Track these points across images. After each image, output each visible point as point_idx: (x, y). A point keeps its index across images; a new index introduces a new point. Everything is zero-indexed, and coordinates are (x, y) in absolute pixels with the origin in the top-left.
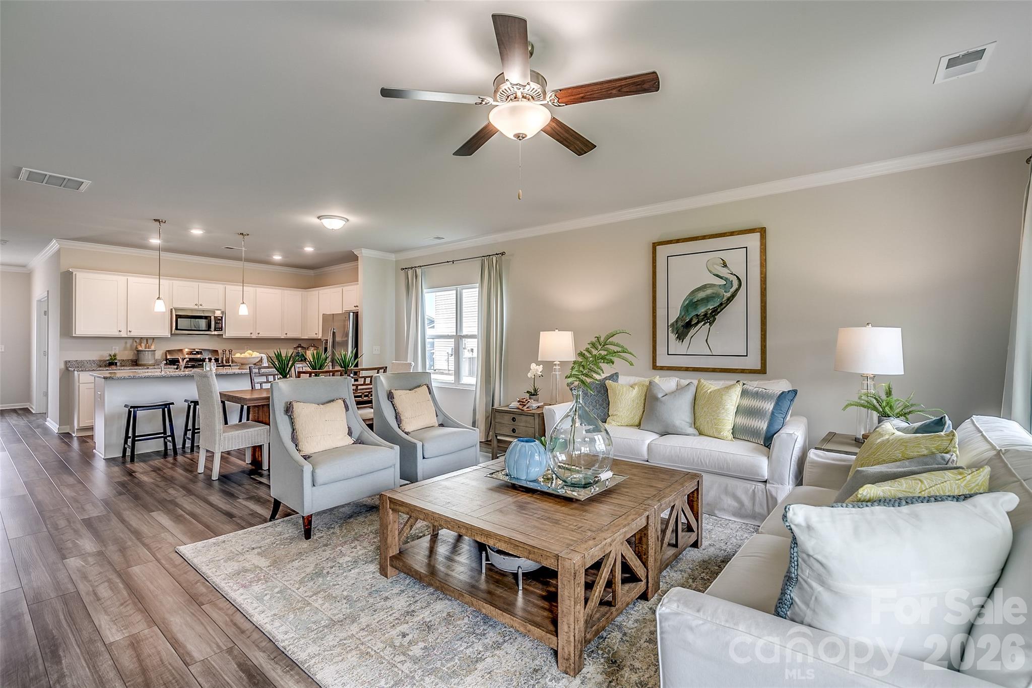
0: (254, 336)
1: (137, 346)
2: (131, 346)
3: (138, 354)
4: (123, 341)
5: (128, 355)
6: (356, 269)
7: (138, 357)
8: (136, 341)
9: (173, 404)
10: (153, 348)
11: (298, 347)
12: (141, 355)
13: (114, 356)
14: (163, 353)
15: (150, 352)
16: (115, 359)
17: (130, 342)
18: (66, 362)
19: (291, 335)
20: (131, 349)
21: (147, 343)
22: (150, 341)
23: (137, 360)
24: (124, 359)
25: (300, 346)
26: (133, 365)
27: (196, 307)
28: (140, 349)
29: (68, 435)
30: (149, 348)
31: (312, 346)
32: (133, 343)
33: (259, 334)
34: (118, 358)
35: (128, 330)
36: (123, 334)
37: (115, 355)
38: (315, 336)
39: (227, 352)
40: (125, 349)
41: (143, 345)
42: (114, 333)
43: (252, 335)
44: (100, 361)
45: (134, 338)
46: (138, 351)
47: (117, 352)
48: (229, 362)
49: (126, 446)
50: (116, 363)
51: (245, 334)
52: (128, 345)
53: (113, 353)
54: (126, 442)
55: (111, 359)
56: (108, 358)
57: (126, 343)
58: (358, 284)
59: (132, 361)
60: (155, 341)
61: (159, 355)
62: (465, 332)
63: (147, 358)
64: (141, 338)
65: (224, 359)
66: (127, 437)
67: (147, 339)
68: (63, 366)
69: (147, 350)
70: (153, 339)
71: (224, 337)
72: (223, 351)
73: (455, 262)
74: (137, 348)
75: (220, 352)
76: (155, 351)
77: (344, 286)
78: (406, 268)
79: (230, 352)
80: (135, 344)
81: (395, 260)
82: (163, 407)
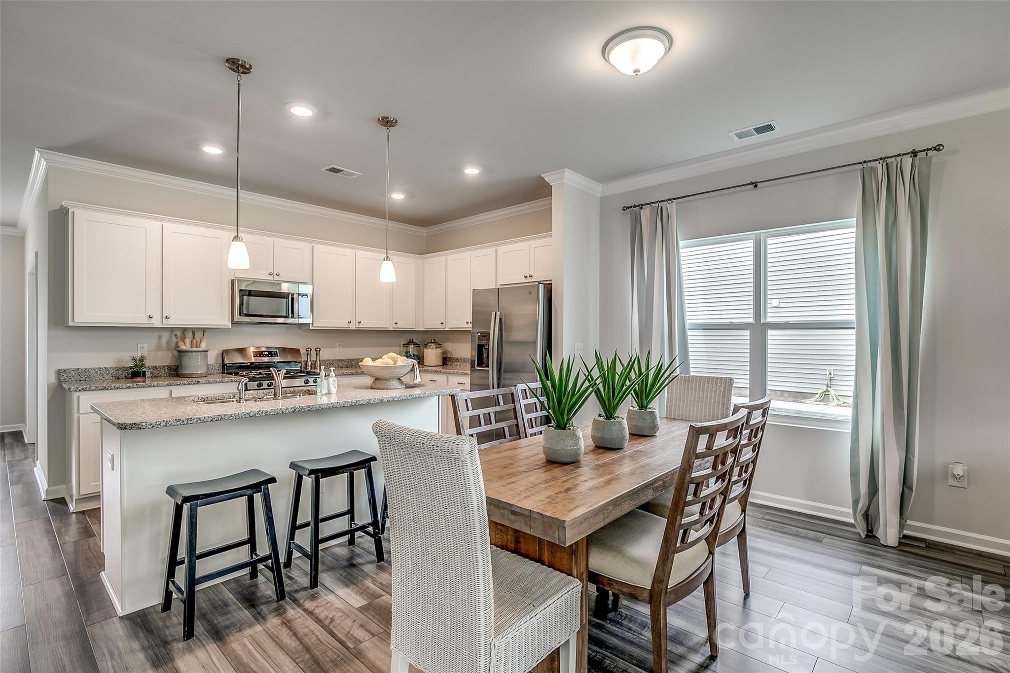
0: (353, 327)
1: (177, 342)
2: (168, 342)
3: (180, 357)
4: (156, 334)
5: (164, 359)
6: (549, 211)
7: (181, 361)
8: (176, 335)
9: (273, 480)
10: (203, 346)
11: (409, 343)
12: (186, 360)
13: (140, 360)
14: (217, 355)
15: (199, 353)
16: (142, 366)
17: (166, 336)
18: (59, 373)
19: (403, 325)
20: (168, 348)
21: (194, 338)
22: (198, 335)
23: (177, 367)
24: (158, 364)
25: (411, 342)
26: (171, 375)
27: (271, 278)
28: (183, 347)
29: (62, 501)
30: (197, 347)
31: (431, 342)
32: (171, 337)
33: (359, 323)
34: (147, 363)
35: (164, 315)
36: (156, 322)
37: (142, 359)
38: (440, 326)
39: (313, 353)
40: (158, 348)
41: (188, 341)
42: (140, 319)
43: (350, 325)
44: (118, 369)
45: (172, 330)
46: (180, 352)
47: (145, 354)
48: (315, 368)
49: (171, 587)
50: (144, 372)
51: (342, 324)
52: (164, 341)
53: (138, 355)
54: (171, 574)
55: (136, 366)
56: (131, 364)
57: (160, 338)
58: (551, 236)
59: (170, 368)
60: (206, 334)
61: (213, 357)
62: (771, 317)
63: (195, 365)
64: (185, 329)
65: (309, 363)
66: (173, 562)
67: (194, 331)
68: (53, 379)
69: (195, 349)
70: (204, 330)
71: (311, 328)
72: (307, 351)
73: (759, 185)
74: (177, 346)
75: (303, 351)
76: (207, 351)
77: (498, 245)
78: (635, 206)
79: (317, 351)
80: (174, 340)
81: (599, 196)
82: (249, 492)
